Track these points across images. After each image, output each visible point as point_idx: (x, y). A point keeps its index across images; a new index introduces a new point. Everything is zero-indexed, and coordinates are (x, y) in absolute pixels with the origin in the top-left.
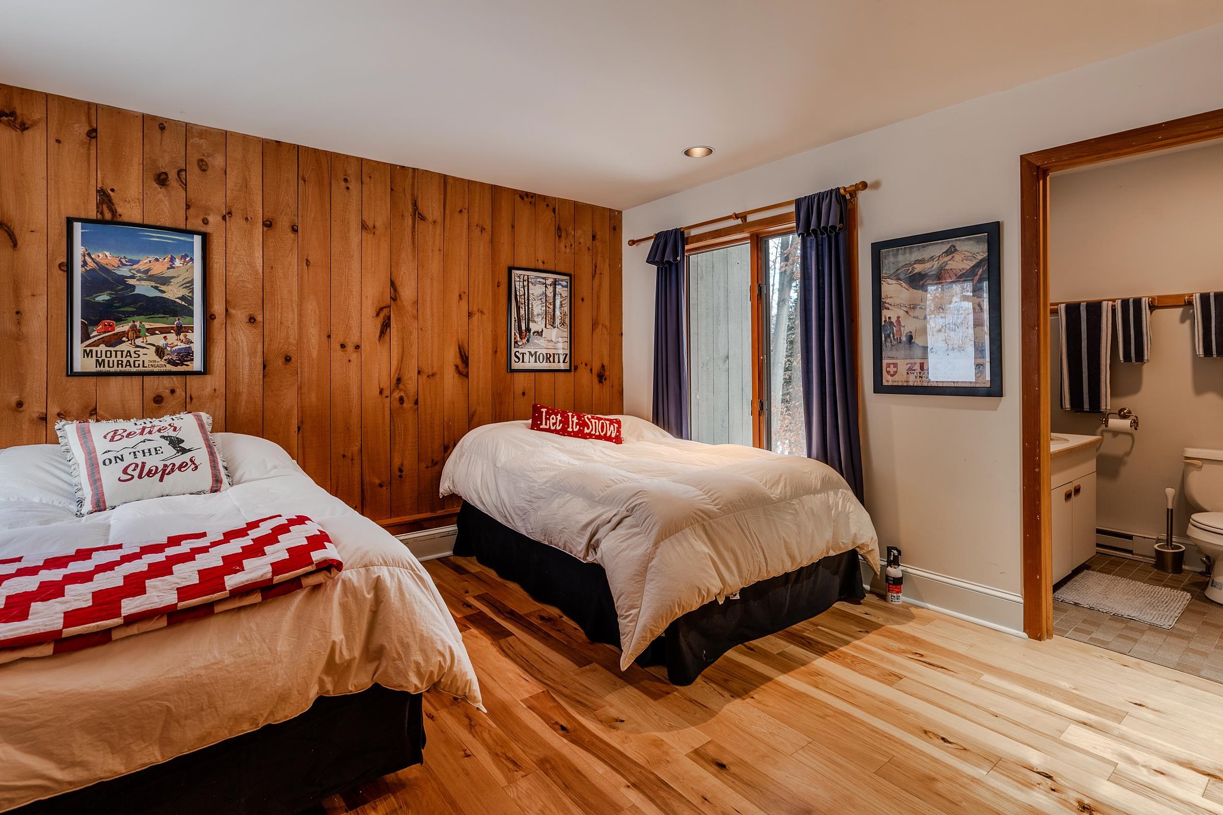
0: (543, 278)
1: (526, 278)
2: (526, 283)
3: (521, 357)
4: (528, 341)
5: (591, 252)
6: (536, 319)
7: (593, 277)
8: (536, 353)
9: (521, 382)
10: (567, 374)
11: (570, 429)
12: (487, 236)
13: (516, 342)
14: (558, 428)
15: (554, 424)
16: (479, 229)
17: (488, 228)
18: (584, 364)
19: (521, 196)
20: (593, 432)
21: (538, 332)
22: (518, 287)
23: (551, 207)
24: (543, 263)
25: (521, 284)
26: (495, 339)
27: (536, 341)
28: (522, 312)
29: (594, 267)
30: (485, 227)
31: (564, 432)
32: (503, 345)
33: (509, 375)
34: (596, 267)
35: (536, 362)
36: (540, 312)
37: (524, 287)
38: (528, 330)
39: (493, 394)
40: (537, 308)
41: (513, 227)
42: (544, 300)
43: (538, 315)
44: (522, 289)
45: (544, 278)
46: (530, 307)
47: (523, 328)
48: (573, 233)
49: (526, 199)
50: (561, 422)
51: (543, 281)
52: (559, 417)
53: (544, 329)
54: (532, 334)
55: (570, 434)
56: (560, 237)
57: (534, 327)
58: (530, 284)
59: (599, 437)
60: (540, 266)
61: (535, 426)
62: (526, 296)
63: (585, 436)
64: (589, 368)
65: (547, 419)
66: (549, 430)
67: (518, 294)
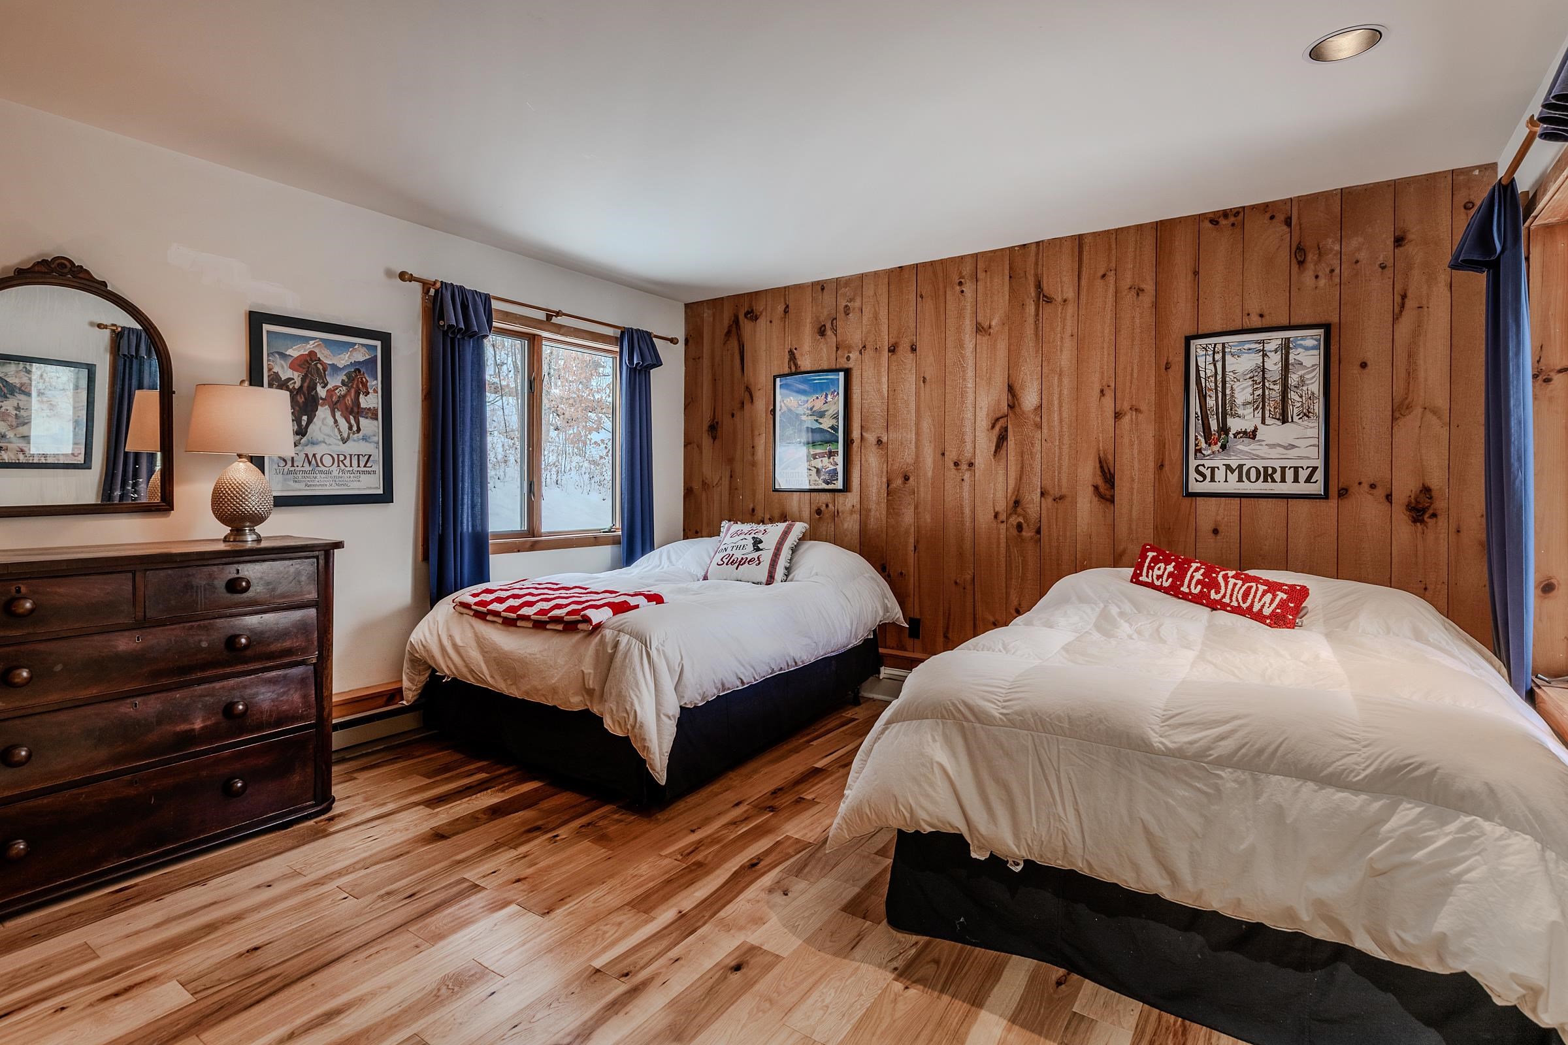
0: (1258, 342)
1: (1219, 347)
2: (1218, 357)
3: (1208, 473)
4: (1224, 447)
5: (1389, 272)
6: (1240, 412)
7: (1396, 318)
8: (1240, 467)
9: (1208, 512)
10: (1323, 503)
11: (1185, 589)
12: (1147, 299)
13: (1198, 451)
14: (1166, 584)
15: (1159, 577)
16: (1133, 292)
17: (1149, 287)
18: (1365, 486)
19: (1212, 221)
20: (1227, 600)
21: (1245, 433)
22: (1201, 364)
23: (1281, 217)
24: (1261, 316)
25: (1210, 359)
26: (1160, 445)
27: (1240, 447)
28: (1211, 402)
29: (1398, 299)
30: (1143, 286)
31: (1174, 591)
32: (1175, 454)
33: (1187, 501)
34: (1404, 297)
35: (1240, 480)
36: (1250, 398)
37: (1214, 362)
38: (1224, 429)
39: (1156, 528)
40: (1243, 393)
41: (1196, 273)
42: (1258, 379)
43: (1245, 404)
44: (1212, 367)
45: (1263, 342)
46: (1228, 392)
47: (1214, 426)
48: (1337, 248)
49: (1223, 222)
50: (1170, 575)
51: (1260, 347)
52: (1170, 568)
53: (1260, 427)
54: (1231, 435)
55: (1185, 597)
56: (1301, 263)
57: (1234, 424)
58: (1228, 357)
59: (1237, 611)
60: (1256, 322)
61: (1135, 579)
62: (1219, 377)
63: (1214, 606)
64: (1380, 492)
65: (1150, 568)
66: (1151, 585)
67: (1202, 374)
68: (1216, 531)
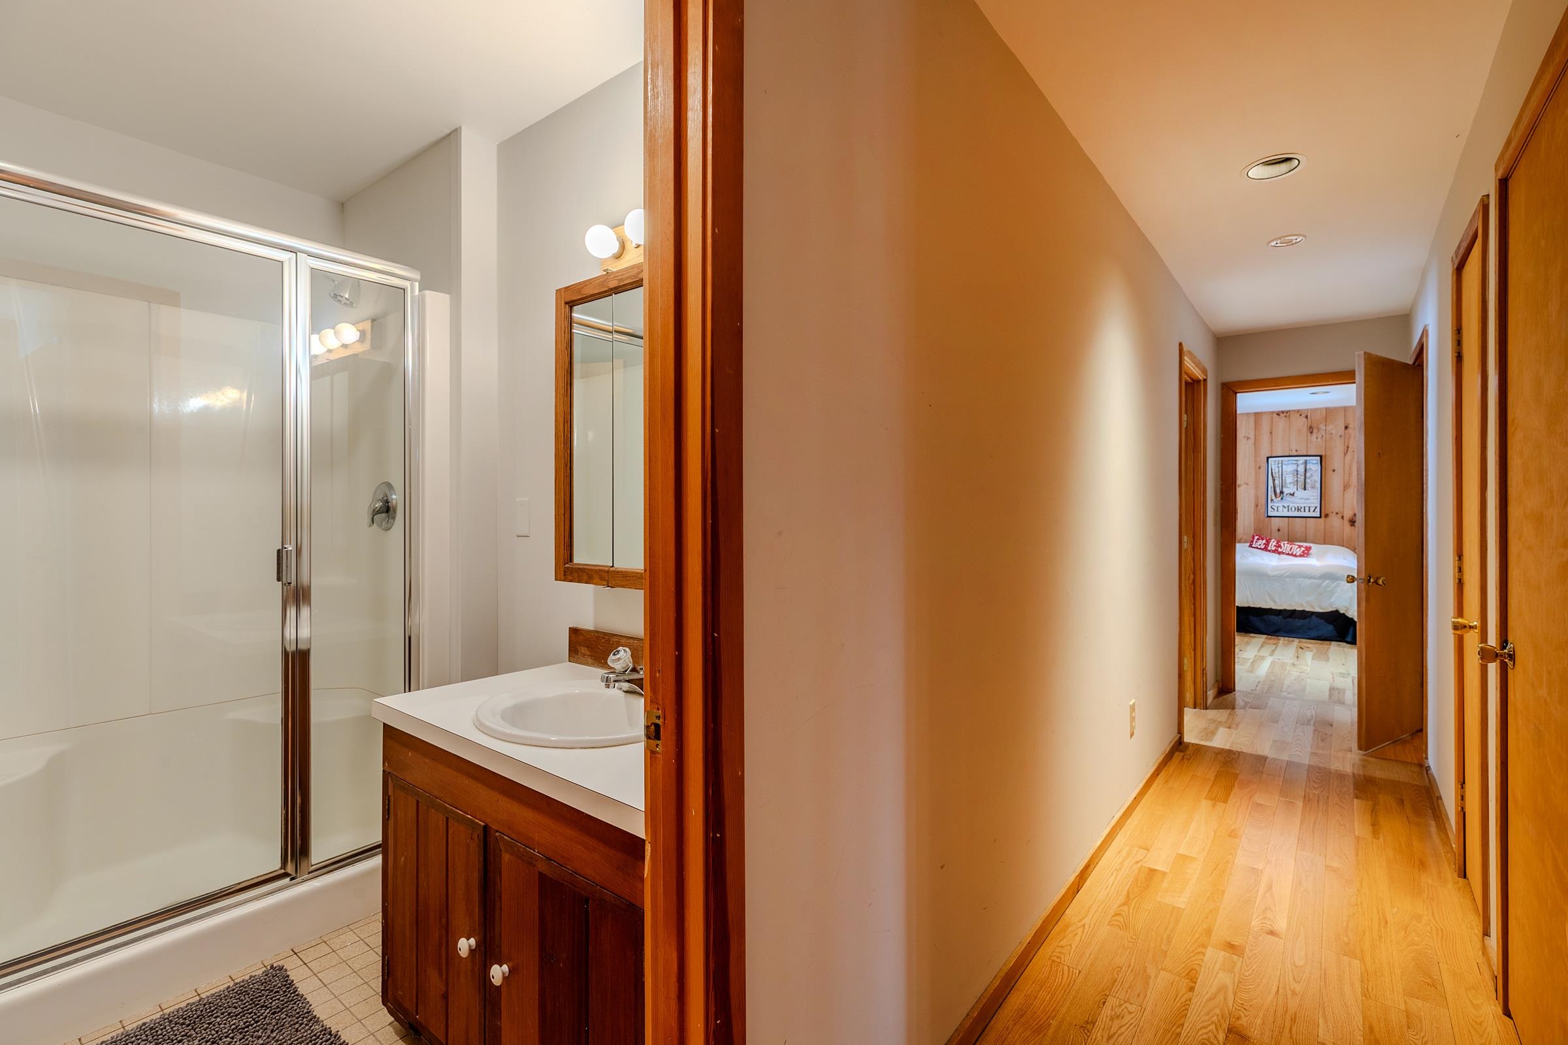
0: (1295, 460)
1: (1280, 462)
2: (1280, 465)
3: (1276, 508)
4: (1282, 499)
5: (1343, 438)
6: (1288, 486)
7: (1345, 454)
8: (1288, 506)
9: (1276, 523)
10: (1319, 519)
11: (1269, 548)
12: (1251, 441)
13: (1272, 500)
14: (1263, 547)
15: (1260, 545)
16: (1246, 438)
17: (1252, 437)
18: (1334, 513)
19: (1277, 414)
20: (1284, 551)
21: (1290, 494)
22: (1273, 468)
23: (1304, 415)
24: (1297, 451)
25: (1277, 466)
26: (1257, 498)
27: (1288, 499)
28: (1277, 482)
29: (1346, 448)
30: (1249, 436)
31: (1265, 549)
32: (1263, 501)
33: (1268, 518)
34: (1348, 447)
35: (1288, 511)
36: (1292, 481)
37: (1278, 467)
38: (1282, 492)
39: (1255, 529)
40: (1289, 479)
41: (1271, 433)
42: (1295, 474)
43: (1291, 483)
44: (1277, 469)
45: (1297, 461)
46: (1284, 478)
47: (1278, 491)
48: (1324, 428)
49: (1282, 415)
50: (1264, 544)
51: (1296, 462)
52: (1264, 541)
53: (1296, 492)
54: (1285, 494)
55: (1269, 551)
56: (1311, 432)
57: (1286, 491)
58: (1284, 466)
59: (1288, 554)
60: (1295, 454)
61: (1251, 546)
62: (1280, 472)
63: (1279, 553)
64: (1339, 516)
65: (1256, 542)
66: (1257, 548)
67: (1273, 471)
68: (1279, 530)
